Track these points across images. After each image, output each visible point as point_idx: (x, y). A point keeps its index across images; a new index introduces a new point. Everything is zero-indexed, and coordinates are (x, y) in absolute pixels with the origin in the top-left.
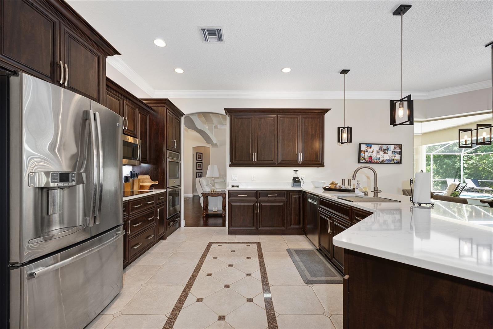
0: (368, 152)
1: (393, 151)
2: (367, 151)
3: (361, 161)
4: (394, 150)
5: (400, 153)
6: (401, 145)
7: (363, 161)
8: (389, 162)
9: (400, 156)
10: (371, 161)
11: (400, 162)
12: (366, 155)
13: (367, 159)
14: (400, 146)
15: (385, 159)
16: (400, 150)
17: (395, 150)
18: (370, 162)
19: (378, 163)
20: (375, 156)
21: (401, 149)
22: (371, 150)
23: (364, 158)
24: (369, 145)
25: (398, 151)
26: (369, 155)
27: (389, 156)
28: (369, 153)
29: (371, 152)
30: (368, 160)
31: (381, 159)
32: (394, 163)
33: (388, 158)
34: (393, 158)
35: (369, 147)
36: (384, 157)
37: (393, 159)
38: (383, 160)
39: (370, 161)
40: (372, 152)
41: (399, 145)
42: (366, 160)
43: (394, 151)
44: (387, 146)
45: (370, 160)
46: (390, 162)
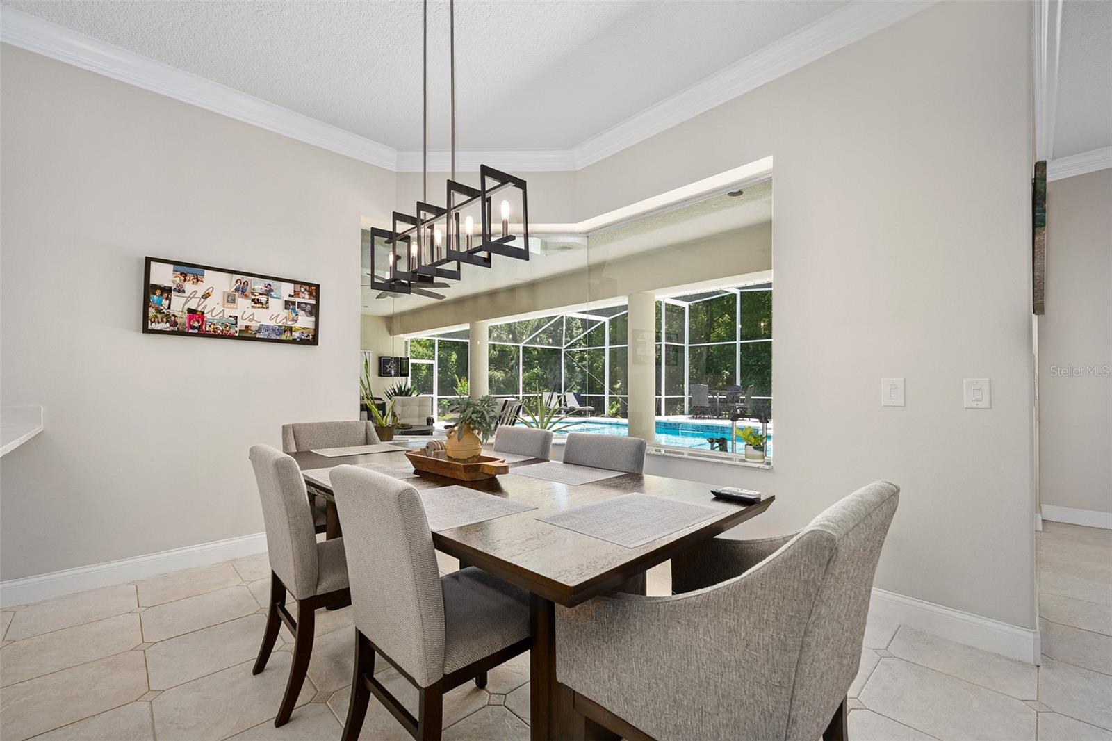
0: (187, 294)
1: (287, 303)
2: (181, 290)
3: (152, 326)
4: (292, 299)
5: (314, 311)
6: (318, 286)
7: (164, 326)
8: (274, 336)
9: (313, 319)
10: (199, 328)
11: (312, 340)
12: (178, 305)
13: (183, 318)
14: (314, 290)
15: (254, 325)
16: (313, 302)
17: (297, 300)
18: (196, 331)
19: (232, 337)
20: (215, 311)
21: (317, 298)
22: (201, 288)
23: (168, 316)
24: (190, 270)
25: (306, 304)
26: (193, 305)
27: (273, 314)
28: (189, 298)
29: (200, 294)
30: (184, 324)
31: (241, 324)
32: (294, 342)
33: (272, 323)
34: (290, 323)
35: (190, 277)
36: (253, 320)
37: (290, 329)
38: (247, 327)
39: (194, 328)
40: (206, 296)
41: (310, 285)
42: (175, 324)
43: (294, 303)
44: (268, 281)
45: (196, 324)
46: (278, 338)
